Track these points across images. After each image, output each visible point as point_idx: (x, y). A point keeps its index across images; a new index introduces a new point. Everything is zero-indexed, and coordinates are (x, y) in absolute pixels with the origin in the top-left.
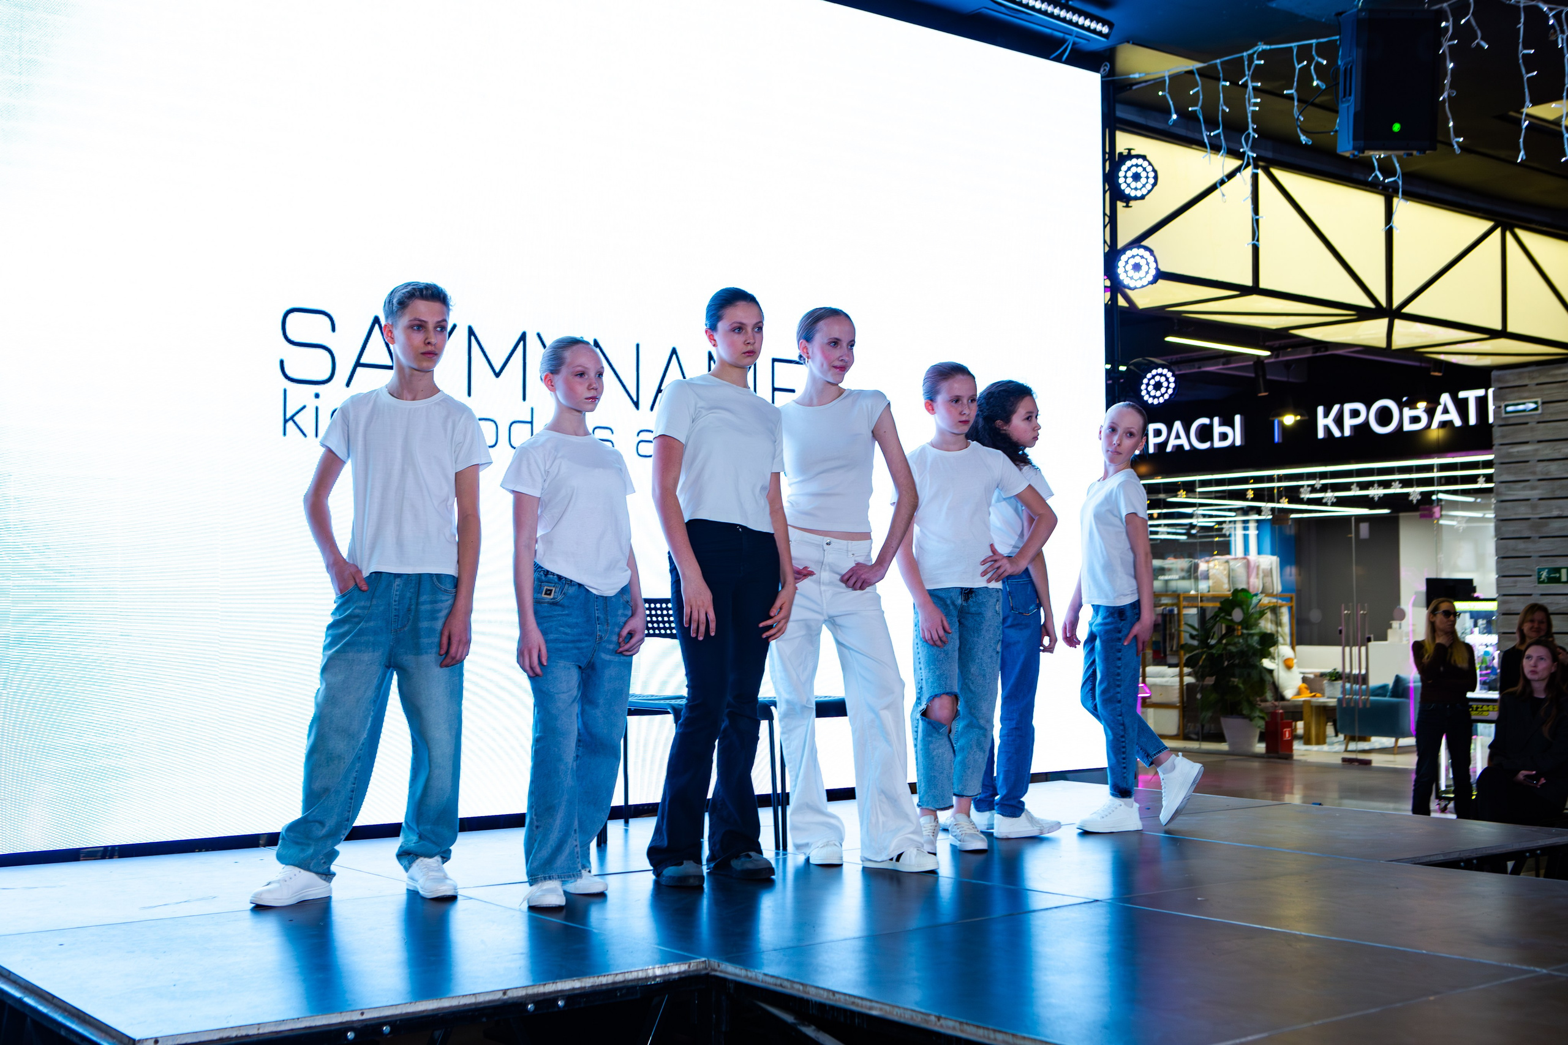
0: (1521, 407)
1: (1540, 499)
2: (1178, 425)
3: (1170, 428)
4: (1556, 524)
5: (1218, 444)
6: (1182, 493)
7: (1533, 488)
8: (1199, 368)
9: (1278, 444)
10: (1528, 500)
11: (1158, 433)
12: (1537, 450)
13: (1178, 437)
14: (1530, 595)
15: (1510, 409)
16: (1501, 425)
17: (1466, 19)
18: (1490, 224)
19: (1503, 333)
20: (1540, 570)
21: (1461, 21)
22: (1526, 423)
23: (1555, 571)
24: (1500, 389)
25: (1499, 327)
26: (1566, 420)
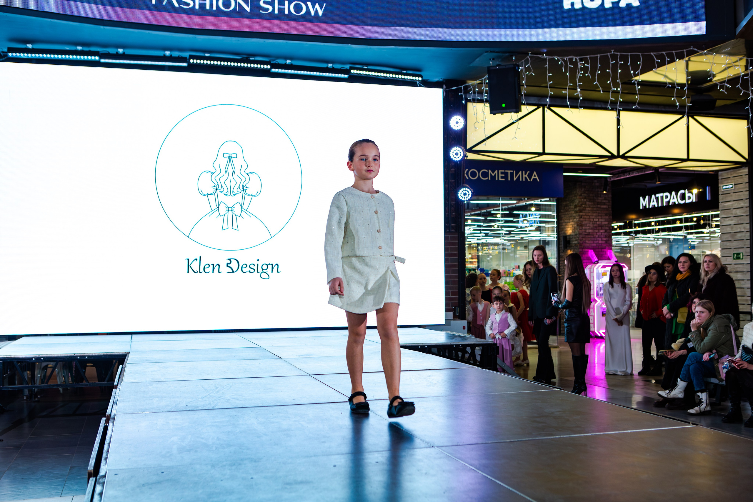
0: (728, 187)
1: (735, 224)
2: (673, 193)
3: (671, 194)
4: (739, 235)
5: (688, 201)
7: (732, 220)
8: (645, 172)
9: (708, 200)
10: (730, 225)
11: (667, 197)
12: (733, 204)
13: (673, 198)
14: (731, 264)
15: (724, 187)
16: (722, 194)
17: (528, 65)
18: (680, 116)
19: (688, 160)
20: (734, 254)
21: (527, 66)
22: (730, 193)
23: (738, 254)
24: (721, 179)
25: (685, 157)
26: (742, 192)
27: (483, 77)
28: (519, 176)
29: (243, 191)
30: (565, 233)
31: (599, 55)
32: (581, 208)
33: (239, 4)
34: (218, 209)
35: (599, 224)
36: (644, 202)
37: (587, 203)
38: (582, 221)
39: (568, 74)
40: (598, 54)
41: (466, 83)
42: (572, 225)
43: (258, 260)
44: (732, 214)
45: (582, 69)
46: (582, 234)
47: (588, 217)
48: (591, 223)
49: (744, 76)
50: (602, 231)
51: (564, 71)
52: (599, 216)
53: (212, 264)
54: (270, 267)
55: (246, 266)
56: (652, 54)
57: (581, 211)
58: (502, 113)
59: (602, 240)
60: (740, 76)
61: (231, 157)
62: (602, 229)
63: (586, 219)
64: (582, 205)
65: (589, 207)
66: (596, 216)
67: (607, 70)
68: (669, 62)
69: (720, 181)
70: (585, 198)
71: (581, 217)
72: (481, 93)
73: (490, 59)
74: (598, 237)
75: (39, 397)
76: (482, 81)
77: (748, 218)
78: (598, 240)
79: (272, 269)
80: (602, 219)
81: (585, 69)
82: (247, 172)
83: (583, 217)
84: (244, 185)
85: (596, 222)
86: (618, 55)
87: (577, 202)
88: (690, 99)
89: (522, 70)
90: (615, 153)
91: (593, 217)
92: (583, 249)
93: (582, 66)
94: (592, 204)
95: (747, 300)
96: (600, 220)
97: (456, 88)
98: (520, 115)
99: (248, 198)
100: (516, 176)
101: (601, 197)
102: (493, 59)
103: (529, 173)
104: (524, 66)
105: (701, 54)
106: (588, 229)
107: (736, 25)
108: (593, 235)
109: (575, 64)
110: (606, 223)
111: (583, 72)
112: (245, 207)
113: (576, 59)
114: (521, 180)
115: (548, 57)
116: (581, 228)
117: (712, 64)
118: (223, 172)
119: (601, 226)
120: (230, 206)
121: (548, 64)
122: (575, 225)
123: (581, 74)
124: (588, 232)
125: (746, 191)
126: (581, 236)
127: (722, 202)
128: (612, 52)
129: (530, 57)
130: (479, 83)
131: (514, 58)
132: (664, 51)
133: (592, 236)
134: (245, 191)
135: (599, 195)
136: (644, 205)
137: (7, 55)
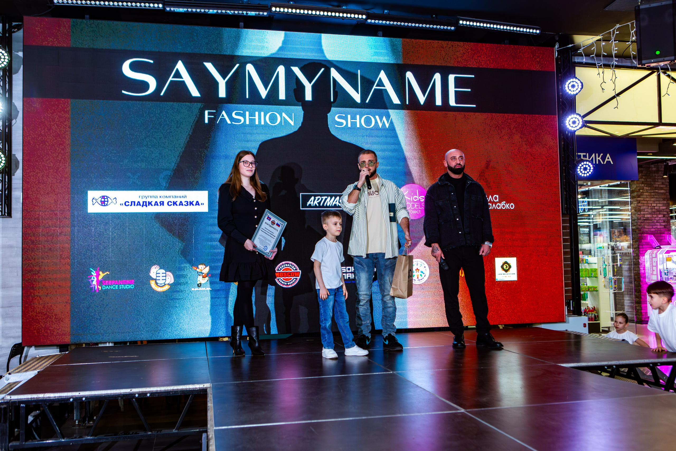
32: (639, 193)
35: (657, 209)
37: (645, 188)
38: (640, 206)
47: (646, 202)
48: (649, 208)
50: (660, 216)
52: (657, 201)
57: (639, 196)
59: (660, 225)
62: (660, 214)
63: (644, 204)
64: (639, 190)
65: (647, 192)
66: (654, 201)
70: (643, 183)
71: (639, 203)
74: (657, 222)
78: (657, 225)
80: (659, 203)
83: (641, 202)
85: (654, 206)
91: (652, 202)
92: (642, 234)
94: (650, 189)
96: (658, 205)
101: (658, 182)
103: (602, 156)
106: (647, 214)
108: (652, 220)
110: (664, 208)
116: (639, 213)
119: (659, 211)
124: (647, 217)
126: (640, 221)
133: (651, 222)
135: (657, 180)
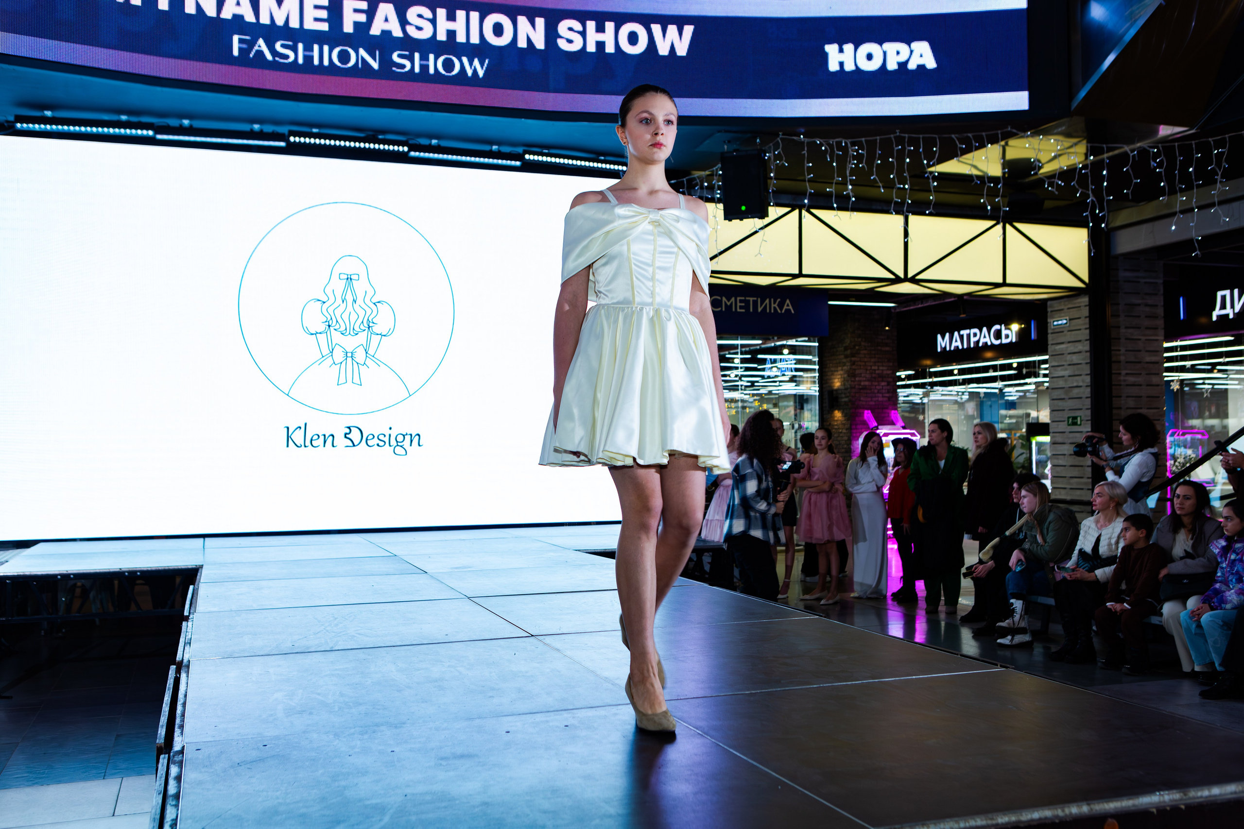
0: (1060, 322)
1: (1069, 376)
2: (985, 329)
3: (981, 331)
4: (1076, 391)
5: (1004, 341)
6: (991, 370)
7: (1066, 370)
9: (1034, 340)
10: (1063, 377)
11: (975, 335)
12: (1067, 347)
13: (985, 337)
14: (1064, 432)
15: (1055, 323)
16: (1052, 333)
17: (778, 151)
18: (993, 222)
19: (1004, 284)
20: (1069, 418)
21: (776, 153)
22: (1063, 332)
23: (1075, 418)
24: (1052, 311)
25: (1000, 281)
26: (1080, 330)
27: (715, 166)
28: (766, 304)
29: (369, 328)
30: (831, 387)
31: (878, 138)
32: (854, 351)
33: (362, 58)
34: (331, 354)
35: (878, 374)
36: (942, 342)
37: (862, 343)
38: (855, 370)
39: (834, 164)
40: (876, 136)
41: (690, 174)
42: (841, 375)
43: (390, 429)
44: (1066, 361)
45: (854, 158)
46: (854, 388)
47: (864, 364)
49: (1081, 169)
50: (883, 384)
51: (829, 159)
52: (878, 362)
53: (323, 433)
54: (408, 438)
55: (371, 437)
56: (953, 136)
57: (853, 355)
58: (741, 219)
59: (883, 397)
60: (1076, 168)
61: (351, 279)
62: (882, 381)
63: (860, 366)
64: (855, 346)
65: (866, 350)
66: (875, 362)
67: (890, 160)
68: (977, 148)
69: (1049, 314)
70: (859, 336)
71: (854, 364)
72: (711, 188)
73: (725, 142)
74: (878, 392)
75: (64, 631)
76: (713, 171)
77: (1088, 367)
78: (878, 397)
79: (411, 441)
80: (883, 366)
81: (859, 158)
82: (374, 300)
83: (856, 363)
84: (370, 320)
85: (875, 370)
86: (905, 137)
87: (847, 342)
88: (1006, 200)
89: (769, 157)
90: (902, 276)
91: (871, 364)
92: (857, 409)
93: (855, 153)
94: (869, 344)
95: (1086, 483)
96: (881, 368)
97: (675, 181)
98: (767, 220)
99: (375, 339)
100: (761, 306)
102: (729, 142)
103: (779, 302)
104: (772, 152)
105: (1022, 137)
106: (864, 381)
107: (1072, 96)
108: (871, 389)
109: (845, 150)
110: (889, 372)
111: (855, 162)
112: (371, 352)
113: (846, 143)
114: (768, 311)
115: (807, 140)
117: (1037, 151)
118: (339, 301)
119: (882, 377)
120: (349, 350)
121: (806, 149)
122: (846, 376)
123: (854, 164)
124: (864, 385)
125: (1086, 329)
126: (854, 390)
127: (1052, 344)
128: (896, 133)
129: (781, 139)
130: (708, 175)
131: (758, 140)
132: (970, 132)
133: (869, 391)
134: (370, 328)
135: (880, 333)
136: (943, 346)
137: (14, 127)
